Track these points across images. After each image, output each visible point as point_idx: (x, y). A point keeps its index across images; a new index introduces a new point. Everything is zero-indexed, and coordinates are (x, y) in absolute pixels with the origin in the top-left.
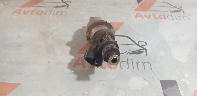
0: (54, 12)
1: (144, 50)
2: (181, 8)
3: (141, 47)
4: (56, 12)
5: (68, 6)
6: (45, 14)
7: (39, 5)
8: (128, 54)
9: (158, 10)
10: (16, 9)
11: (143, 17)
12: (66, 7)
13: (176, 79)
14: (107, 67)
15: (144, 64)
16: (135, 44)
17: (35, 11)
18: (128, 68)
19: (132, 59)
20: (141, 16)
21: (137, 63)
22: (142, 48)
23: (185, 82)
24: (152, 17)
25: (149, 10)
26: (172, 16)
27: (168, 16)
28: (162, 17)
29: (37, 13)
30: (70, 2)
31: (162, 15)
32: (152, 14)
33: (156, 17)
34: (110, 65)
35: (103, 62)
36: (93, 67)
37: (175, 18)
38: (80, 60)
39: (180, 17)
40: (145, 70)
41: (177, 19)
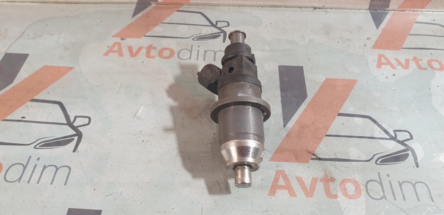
1: (410, 152)
3: (402, 143)
5: (224, 33)
6: (179, 57)
7: (158, 30)
8: (378, 162)
9: (424, 47)
10: (112, 41)
11: (393, 67)
12: (221, 38)
14: (341, 196)
15: (414, 186)
16: (388, 137)
17: (155, 48)
18: (384, 196)
19: (388, 175)
20: (389, 63)
21: (400, 185)
22: (403, 148)
24: (413, 65)
25: (404, 46)
28: (436, 65)
29: (160, 54)
30: (226, 24)
31: (434, 60)
32: (412, 58)
33: (423, 66)
34: (346, 190)
35: (330, 183)
36: (312, 196)
38: (281, 178)
40: (419, 200)
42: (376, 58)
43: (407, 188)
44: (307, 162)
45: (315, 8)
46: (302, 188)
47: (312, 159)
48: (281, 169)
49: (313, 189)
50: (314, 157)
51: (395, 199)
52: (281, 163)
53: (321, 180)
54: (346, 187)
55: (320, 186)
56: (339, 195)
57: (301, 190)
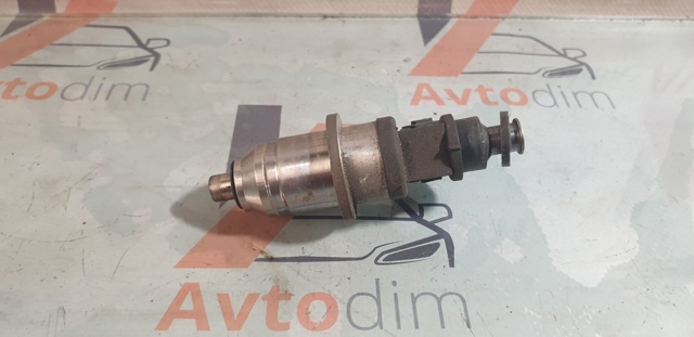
0: (101, 85)
1: (442, 242)
2: (583, 60)
3: (431, 225)
4: (107, 86)
5: (157, 56)
6: (62, 96)
7: (39, 56)
8: (380, 261)
9: (498, 70)
11: (440, 102)
12: (149, 64)
14: (296, 325)
15: (439, 300)
16: (408, 217)
17: (24, 83)
18: (380, 323)
19: (394, 283)
21: (414, 300)
22: (434, 233)
24: (475, 98)
25: (466, 70)
26: (551, 94)
27: (534, 93)
28: (514, 97)
29: (30, 95)
30: (165, 42)
31: (513, 90)
32: (476, 87)
33: (491, 100)
34: (308, 313)
35: (281, 303)
36: (239, 329)
37: (560, 100)
38: (189, 296)
39: (579, 96)
40: (443, 327)
41: (568, 104)
42: (413, 89)
43: (427, 306)
44: (246, 265)
45: (325, 17)
46: (224, 314)
47: (257, 260)
48: (194, 281)
49: (244, 314)
50: (261, 256)
51: (399, 327)
52: (196, 270)
53: (263, 299)
54: (311, 308)
55: (260, 309)
56: (291, 325)
57: (222, 316)
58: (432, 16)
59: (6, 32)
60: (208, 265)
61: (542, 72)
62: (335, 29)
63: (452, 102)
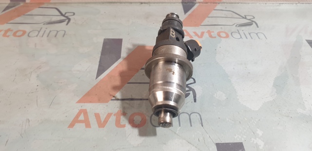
0: (45, 31)
1: (191, 92)
2: (253, 20)
3: (187, 86)
4: (48, 31)
5: (69, 20)
6: (28, 36)
9: (216, 24)
11: (191, 37)
12: (66, 22)
13: (242, 140)
14: (128, 125)
15: (190, 115)
17: (12, 31)
20: (189, 34)
21: (179, 115)
23: (257, 143)
24: (206, 35)
25: (202, 24)
26: (239, 33)
28: (223, 35)
29: (15, 35)
30: (73, 14)
31: (223, 32)
32: (207, 31)
33: (213, 36)
34: (134, 120)
35: (122, 117)
36: (104, 127)
37: (243, 36)
38: (82, 115)
39: (252, 35)
40: (191, 126)
41: (246, 37)
44: (107, 102)
45: (142, 3)
46: (98, 121)
47: (112, 100)
48: (84, 108)
49: (106, 121)
50: (113, 98)
52: (85, 104)
53: (114, 115)
55: (113, 119)
57: (96, 122)
58: (188, 3)
59: (4, 10)
60: (91, 102)
61: (236, 25)
62: (146, 8)
63: (196, 37)
